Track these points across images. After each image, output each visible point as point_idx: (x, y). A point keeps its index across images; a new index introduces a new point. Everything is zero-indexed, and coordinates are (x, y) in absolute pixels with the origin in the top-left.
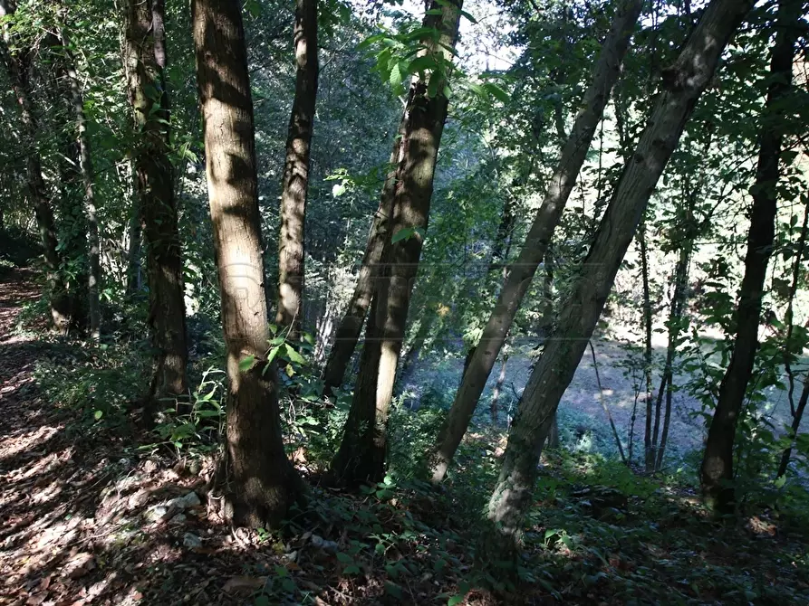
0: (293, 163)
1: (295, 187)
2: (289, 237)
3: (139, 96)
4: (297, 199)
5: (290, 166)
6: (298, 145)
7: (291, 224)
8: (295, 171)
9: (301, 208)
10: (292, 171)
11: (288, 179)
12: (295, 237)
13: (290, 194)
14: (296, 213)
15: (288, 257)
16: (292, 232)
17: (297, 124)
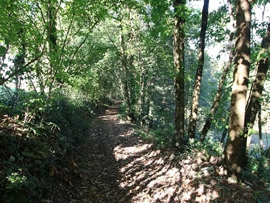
0: (197, 82)
1: (198, 88)
2: (196, 100)
3: (178, 65)
4: (198, 91)
5: (197, 83)
6: (199, 78)
7: (196, 97)
8: (198, 84)
9: (199, 93)
10: (197, 84)
11: (196, 86)
12: (197, 100)
13: (196, 90)
14: (198, 94)
15: (195, 105)
16: (196, 99)
17: (199, 72)
